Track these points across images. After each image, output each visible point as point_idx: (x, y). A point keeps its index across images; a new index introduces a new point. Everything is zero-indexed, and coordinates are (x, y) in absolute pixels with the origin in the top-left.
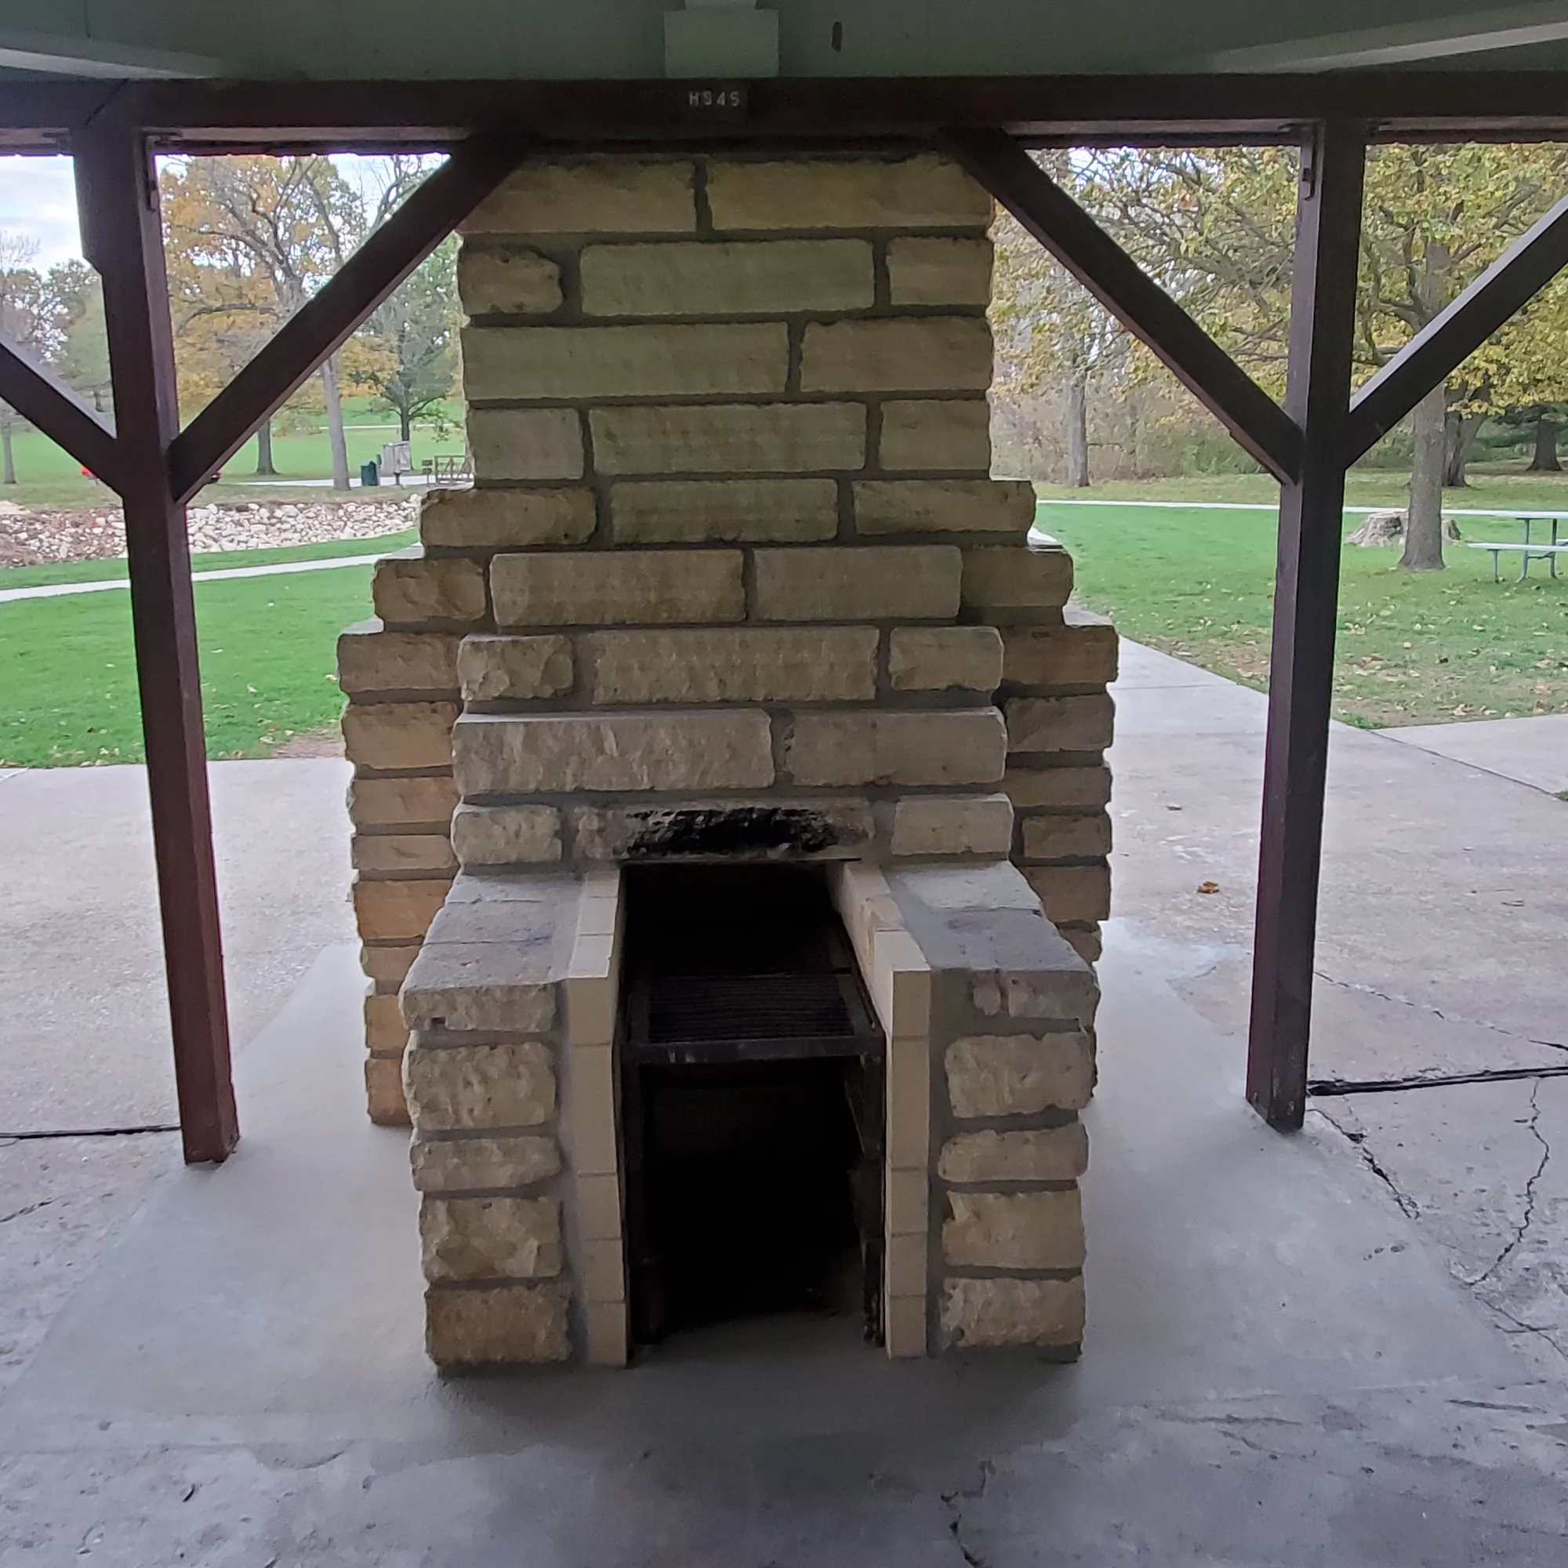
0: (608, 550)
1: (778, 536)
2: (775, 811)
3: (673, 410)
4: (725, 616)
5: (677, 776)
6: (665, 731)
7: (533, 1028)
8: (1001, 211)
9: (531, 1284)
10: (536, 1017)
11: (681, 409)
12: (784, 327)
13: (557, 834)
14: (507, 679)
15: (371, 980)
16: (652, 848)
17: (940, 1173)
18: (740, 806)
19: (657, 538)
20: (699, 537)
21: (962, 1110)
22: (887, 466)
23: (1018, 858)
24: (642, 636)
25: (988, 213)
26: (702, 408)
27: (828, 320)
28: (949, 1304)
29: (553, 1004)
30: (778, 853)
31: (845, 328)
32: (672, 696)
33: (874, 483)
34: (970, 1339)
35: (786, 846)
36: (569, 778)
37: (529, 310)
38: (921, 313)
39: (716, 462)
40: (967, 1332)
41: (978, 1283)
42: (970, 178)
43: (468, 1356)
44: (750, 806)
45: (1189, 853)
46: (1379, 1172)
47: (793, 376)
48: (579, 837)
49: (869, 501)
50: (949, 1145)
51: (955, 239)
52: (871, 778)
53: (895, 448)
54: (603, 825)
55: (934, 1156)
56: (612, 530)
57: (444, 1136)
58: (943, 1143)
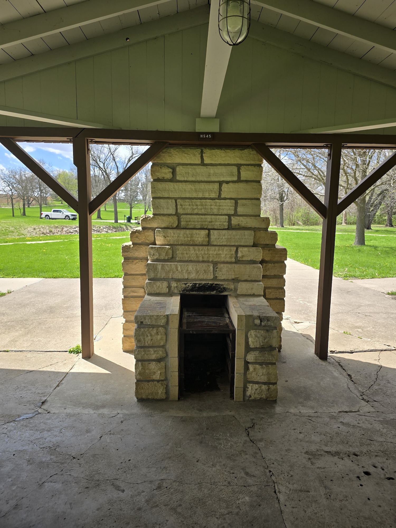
0: (180, 229)
1: (216, 227)
2: (213, 284)
3: (194, 200)
4: (204, 243)
5: (193, 276)
6: (191, 267)
7: (162, 324)
8: (264, 161)
9: (158, 381)
10: (163, 322)
11: (196, 200)
12: (218, 184)
13: (167, 287)
14: (158, 254)
15: (125, 319)
16: (187, 291)
17: (247, 360)
18: (206, 282)
19: (190, 227)
20: (199, 227)
21: (252, 346)
22: (239, 213)
23: (264, 296)
24: (186, 247)
25: (262, 161)
26: (200, 200)
27: (227, 182)
28: (248, 389)
29: (166, 319)
30: (214, 293)
31: (231, 184)
32: (192, 259)
33: (236, 217)
34: (253, 398)
35: (215, 291)
36: (171, 275)
37: (165, 178)
38: (247, 181)
39: (203, 211)
40: (252, 396)
41: (255, 385)
42: (258, 154)
43: (144, 397)
44: (208, 282)
45: (303, 303)
46: (344, 369)
47: (220, 194)
48: (172, 288)
49: (235, 221)
50: (248, 354)
51: (255, 166)
52: (233, 278)
53: (240, 210)
54: (177, 285)
55: (246, 356)
56: (181, 225)
57: (141, 347)
58: (247, 353)
